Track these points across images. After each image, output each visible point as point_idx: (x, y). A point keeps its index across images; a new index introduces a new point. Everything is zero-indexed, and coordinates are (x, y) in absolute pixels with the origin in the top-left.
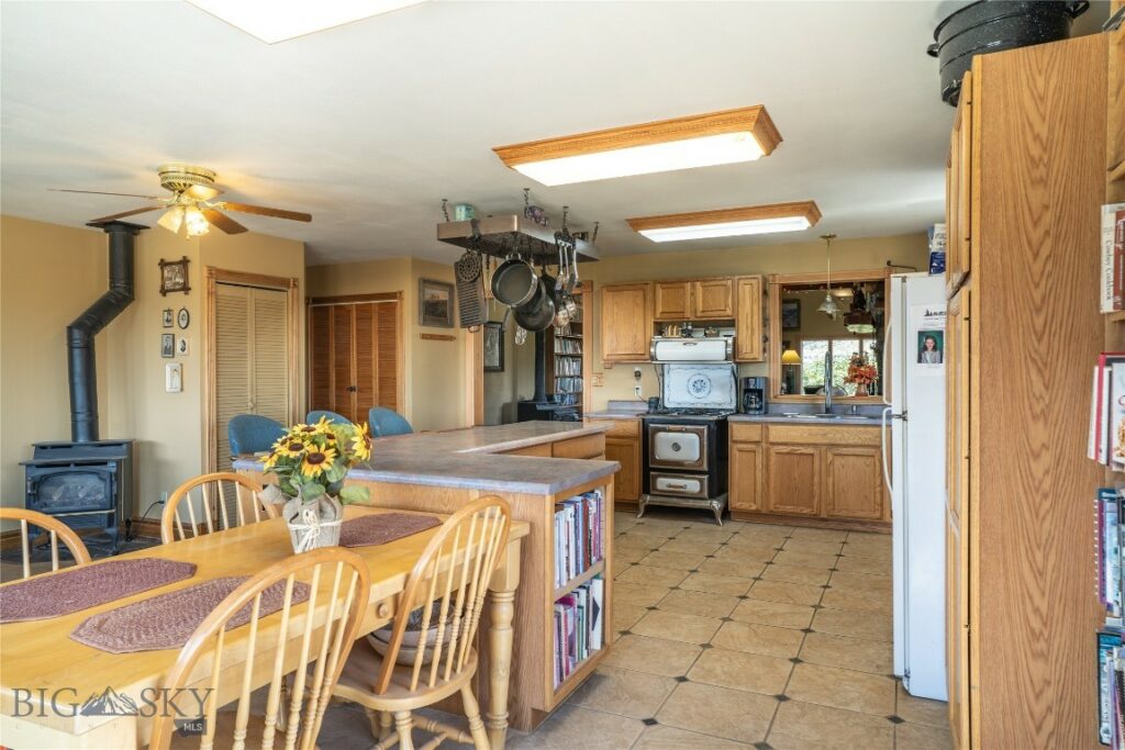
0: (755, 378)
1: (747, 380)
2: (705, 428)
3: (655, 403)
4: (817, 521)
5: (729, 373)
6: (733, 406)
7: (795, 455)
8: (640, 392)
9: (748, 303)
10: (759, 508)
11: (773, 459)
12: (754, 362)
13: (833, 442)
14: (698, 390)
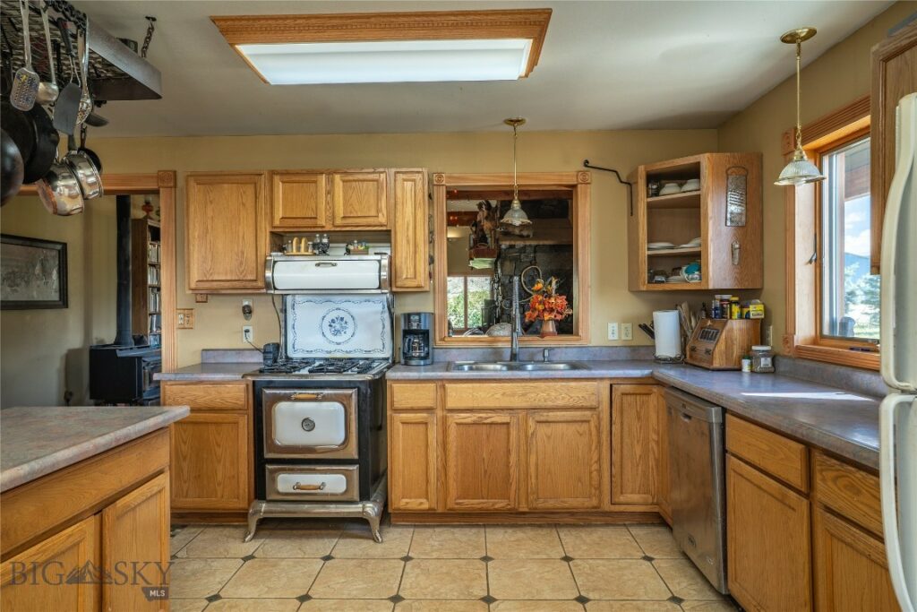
0: (419, 314)
1: (408, 317)
2: (353, 392)
3: (275, 354)
4: (512, 518)
5: (379, 307)
6: (387, 353)
7: (484, 427)
8: (251, 335)
9: (409, 209)
10: (434, 506)
11: (453, 432)
12: (418, 291)
13: (536, 404)
14: (337, 332)
